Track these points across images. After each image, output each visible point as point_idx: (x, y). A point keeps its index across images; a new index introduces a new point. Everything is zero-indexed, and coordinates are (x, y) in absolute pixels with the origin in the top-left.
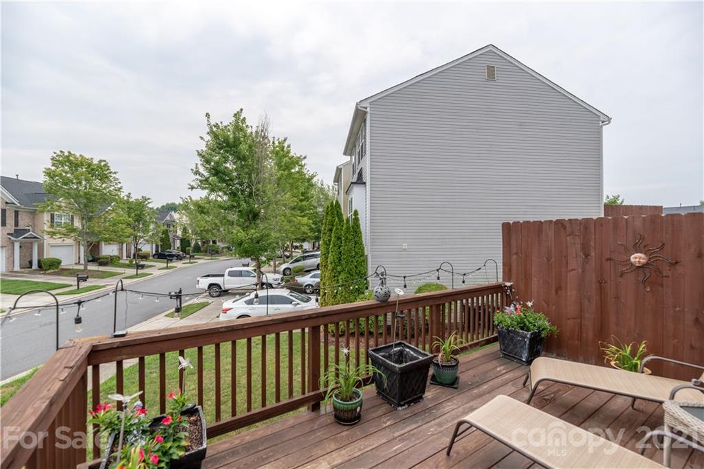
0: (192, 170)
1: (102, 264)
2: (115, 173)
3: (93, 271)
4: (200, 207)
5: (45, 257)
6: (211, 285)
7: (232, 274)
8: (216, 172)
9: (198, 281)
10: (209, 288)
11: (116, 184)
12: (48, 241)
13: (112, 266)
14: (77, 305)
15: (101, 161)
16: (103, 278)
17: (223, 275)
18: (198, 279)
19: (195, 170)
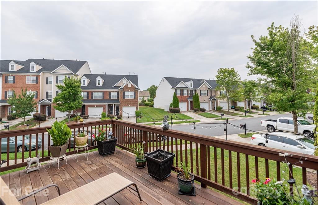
0: (246, 66)
1: (236, 110)
2: (237, 72)
3: (231, 112)
4: (253, 83)
5: (219, 106)
6: (268, 126)
7: (281, 121)
8: (259, 63)
9: (262, 122)
10: (267, 127)
11: (238, 77)
12: (219, 101)
13: (240, 111)
14: (224, 124)
15: (232, 69)
16: (233, 115)
17: (276, 121)
18: (262, 121)
19: (248, 66)
